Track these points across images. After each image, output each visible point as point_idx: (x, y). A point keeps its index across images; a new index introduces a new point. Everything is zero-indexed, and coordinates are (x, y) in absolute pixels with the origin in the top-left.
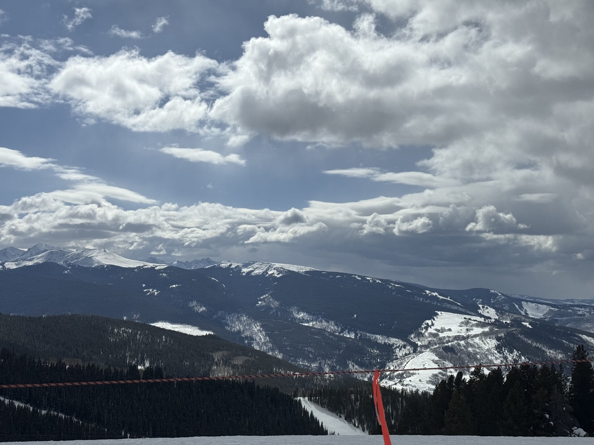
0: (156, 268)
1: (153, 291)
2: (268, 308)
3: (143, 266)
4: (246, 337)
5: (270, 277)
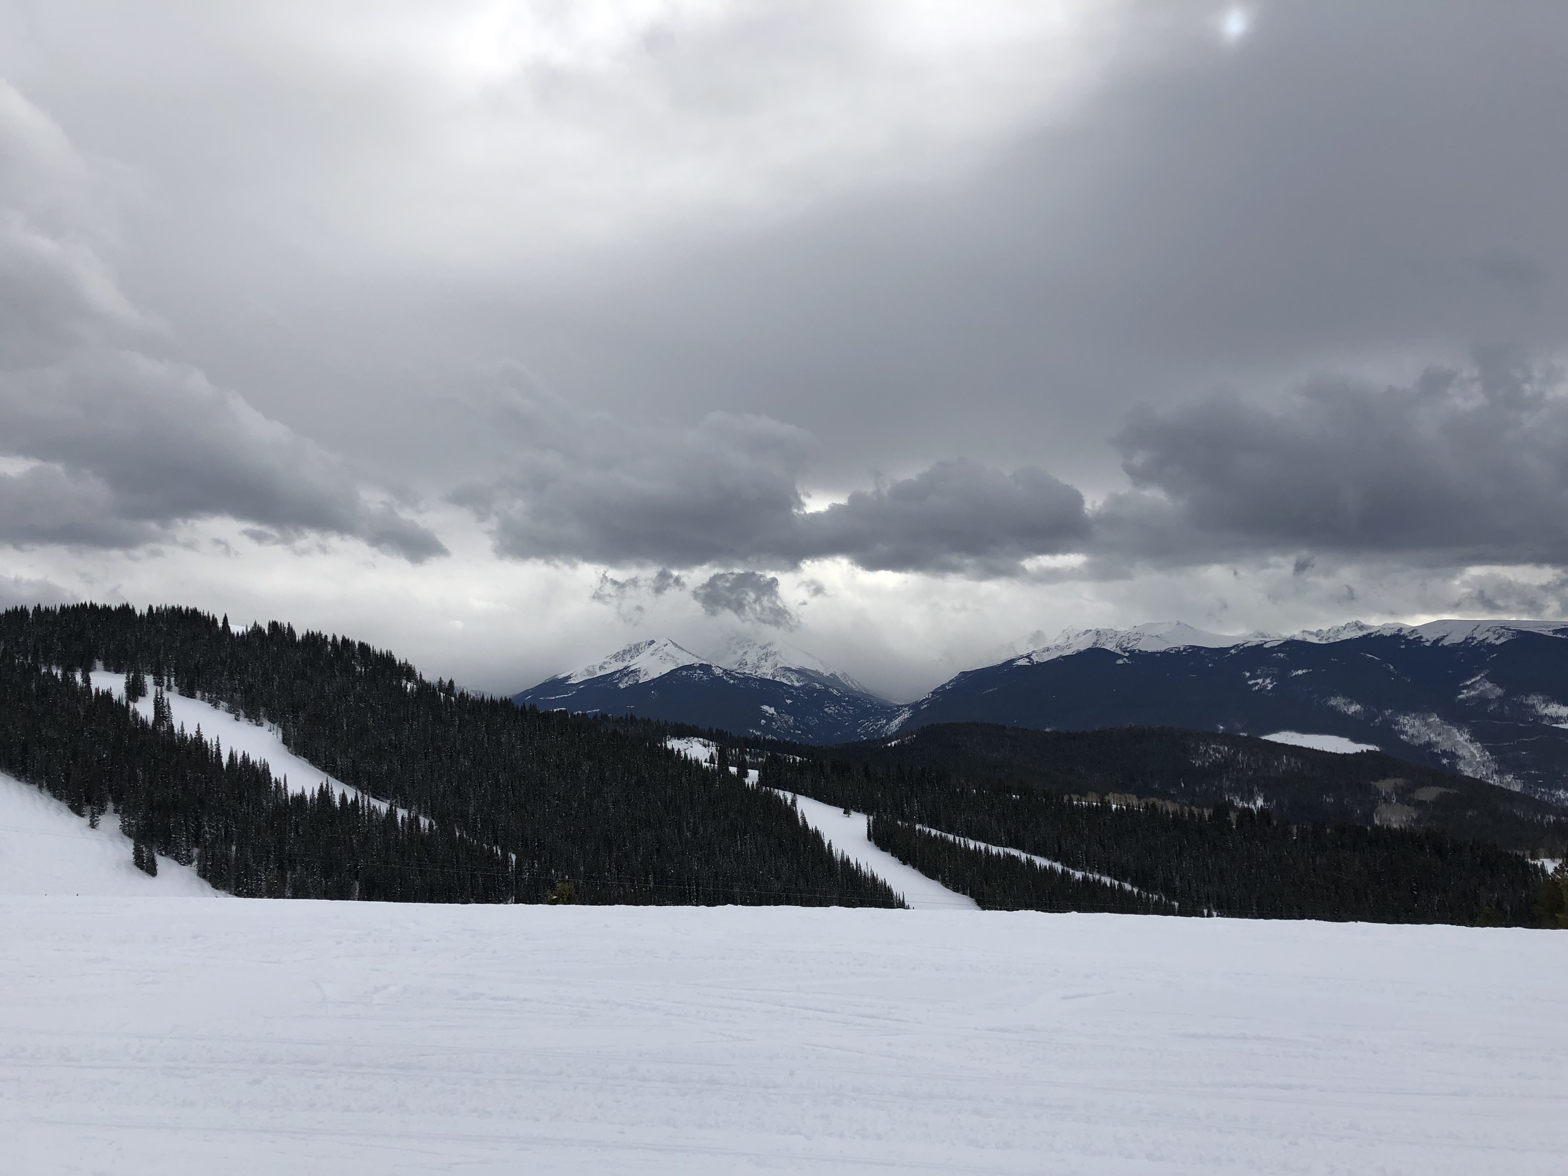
0: (1265, 646)
1: (1264, 682)
2: (1483, 700)
3: (1244, 644)
4: (1445, 754)
5: (1481, 646)
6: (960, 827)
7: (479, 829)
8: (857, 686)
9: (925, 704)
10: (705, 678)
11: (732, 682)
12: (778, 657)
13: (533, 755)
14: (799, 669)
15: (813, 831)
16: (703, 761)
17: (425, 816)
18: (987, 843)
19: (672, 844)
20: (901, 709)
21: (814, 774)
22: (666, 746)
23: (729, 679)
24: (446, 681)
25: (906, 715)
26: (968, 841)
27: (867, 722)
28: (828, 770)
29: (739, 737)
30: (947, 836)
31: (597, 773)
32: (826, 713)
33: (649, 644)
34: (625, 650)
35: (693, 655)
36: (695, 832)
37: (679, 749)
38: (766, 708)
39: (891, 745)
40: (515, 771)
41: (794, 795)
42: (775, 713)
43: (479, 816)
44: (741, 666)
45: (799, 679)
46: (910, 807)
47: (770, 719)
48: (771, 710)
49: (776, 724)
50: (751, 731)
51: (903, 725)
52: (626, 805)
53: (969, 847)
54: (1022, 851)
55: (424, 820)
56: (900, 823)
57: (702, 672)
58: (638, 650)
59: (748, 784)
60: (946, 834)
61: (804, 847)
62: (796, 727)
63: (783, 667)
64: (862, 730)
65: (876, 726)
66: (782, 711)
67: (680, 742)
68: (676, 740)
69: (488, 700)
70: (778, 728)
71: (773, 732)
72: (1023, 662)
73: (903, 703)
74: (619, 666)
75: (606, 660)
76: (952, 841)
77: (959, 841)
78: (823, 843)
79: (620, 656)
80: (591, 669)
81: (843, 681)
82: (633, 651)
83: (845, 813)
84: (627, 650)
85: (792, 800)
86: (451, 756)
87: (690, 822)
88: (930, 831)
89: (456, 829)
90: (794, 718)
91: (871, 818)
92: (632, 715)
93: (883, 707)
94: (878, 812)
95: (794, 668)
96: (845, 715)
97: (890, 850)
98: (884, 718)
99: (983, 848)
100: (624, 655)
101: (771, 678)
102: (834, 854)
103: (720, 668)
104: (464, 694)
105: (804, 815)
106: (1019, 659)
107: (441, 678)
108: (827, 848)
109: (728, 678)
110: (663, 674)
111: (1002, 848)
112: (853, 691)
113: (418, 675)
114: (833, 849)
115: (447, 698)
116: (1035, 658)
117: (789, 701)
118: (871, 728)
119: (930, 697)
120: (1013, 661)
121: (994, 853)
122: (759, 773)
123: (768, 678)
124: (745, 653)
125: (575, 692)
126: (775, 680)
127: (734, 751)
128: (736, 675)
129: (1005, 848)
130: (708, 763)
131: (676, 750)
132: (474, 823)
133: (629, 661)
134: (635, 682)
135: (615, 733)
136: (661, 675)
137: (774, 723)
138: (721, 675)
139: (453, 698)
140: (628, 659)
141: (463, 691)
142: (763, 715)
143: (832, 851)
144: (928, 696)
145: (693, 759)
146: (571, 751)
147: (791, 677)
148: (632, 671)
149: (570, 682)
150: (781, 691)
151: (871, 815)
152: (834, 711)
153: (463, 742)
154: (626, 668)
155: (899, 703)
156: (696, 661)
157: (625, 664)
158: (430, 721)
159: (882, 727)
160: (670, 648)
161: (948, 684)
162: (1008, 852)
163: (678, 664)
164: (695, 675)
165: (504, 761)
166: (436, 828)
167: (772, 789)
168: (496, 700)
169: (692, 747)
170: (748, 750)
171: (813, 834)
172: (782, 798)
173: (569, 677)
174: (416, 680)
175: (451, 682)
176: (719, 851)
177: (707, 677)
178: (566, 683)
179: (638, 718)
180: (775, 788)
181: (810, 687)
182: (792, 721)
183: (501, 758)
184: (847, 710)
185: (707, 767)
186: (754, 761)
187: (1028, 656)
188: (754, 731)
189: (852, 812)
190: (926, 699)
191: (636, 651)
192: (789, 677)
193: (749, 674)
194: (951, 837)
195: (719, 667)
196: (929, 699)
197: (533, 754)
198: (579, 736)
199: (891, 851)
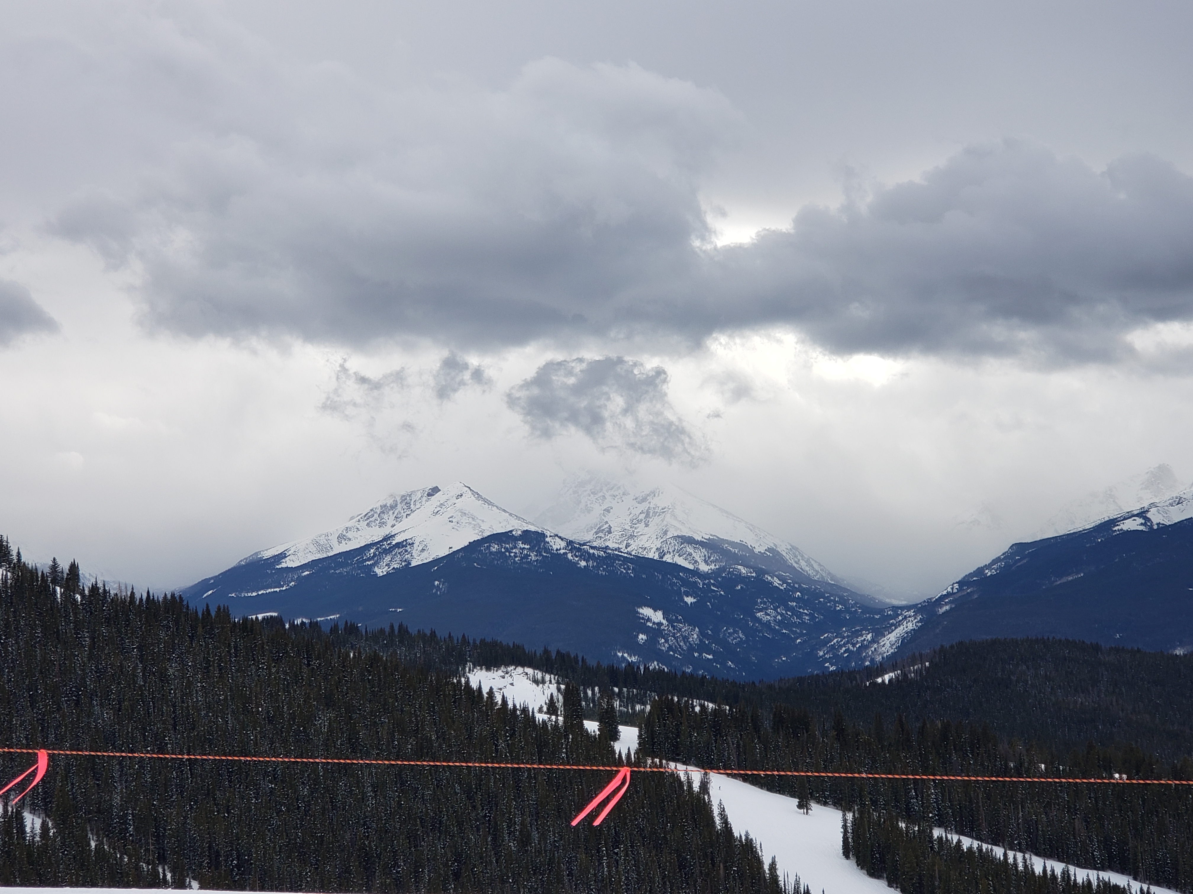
6: (1015, 832)
7: (131, 835)
8: (817, 572)
9: (946, 604)
10: (533, 556)
11: (583, 563)
12: (668, 518)
13: (226, 699)
14: (709, 539)
15: (741, 841)
16: (536, 711)
17: (33, 811)
18: (1068, 863)
19: (482, 863)
20: (901, 614)
21: (741, 735)
22: (467, 682)
23: (577, 559)
24: (64, 566)
25: (910, 625)
26: (1030, 859)
27: (836, 637)
28: (767, 724)
29: (599, 665)
30: (991, 850)
31: (342, 733)
32: (759, 620)
33: (429, 495)
34: (385, 506)
35: (511, 514)
36: (525, 841)
37: (491, 689)
38: (646, 612)
39: (883, 681)
40: (193, 729)
41: (706, 774)
42: (664, 622)
43: (130, 812)
44: (600, 534)
45: (709, 558)
46: (922, 797)
47: (656, 632)
48: (657, 617)
49: (667, 641)
50: (620, 654)
51: (905, 642)
52: (396, 791)
53: (1033, 870)
54: (1131, 877)
55: (33, 819)
56: (904, 825)
57: (528, 547)
58: (408, 504)
59: (620, 752)
60: (990, 847)
61: (726, 868)
62: (702, 648)
63: (678, 537)
64: (827, 653)
65: (854, 645)
66: (677, 617)
67: (491, 674)
68: (484, 671)
69: (141, 599)
70: (670, 648)
71: (661, 656)
72: (1132, 525)
73: (904, 603)
74: (375, 534)
75: (350, 524)
76: (1002, 858)
77: (1015, 858)
78: (760, 863)
79: (376, 516)
80: (323, 540)
81: (792, 562)
82: (399, 506)
83: (800, 806)
84: (388, 505)
85: (701, 782)
86: (77, 703)
87: (515, 823)
88: (959, 841)
89: (90, 836)
90: (700, 631)
91: (850, 816)
92: (401, 626)
93: (867, 609)
94: (863, 805)
95: (698, 538)
96: (795, 624)
97: (885, 876)
98: (868, 630)
99: (1058, 871)
100: (382, 515)
101: (656, 557)
102: (782, 883)
103: (562, 539)
104: (98, 588)
105: (724, 810)
106: (1125, 519)
107: (54, 559)
108: (767, 871)
109: (577, 557)
110: (454, 549)
111: (1095, 872)
112: (808, 579)
113: (14, 553)
114: (778, 873)
115: (68, 596)
116: (1156, 518)
117: (689, 600)
118: (844, 649)
119: (955, 591)
120: (1113, 522)
121: (1079, 880)
122: (640, 731)
123: (651, 556)
124: (608, 510)
125: (293, 583)
126: (664, 559)
127: (590, 693)
128: (591, 551)
129: (1100, 872)
130: (546, 713)
131: (485, 690)
132: (122, 824)
133: (393, 526)
134: (403, 564)
135: (374, 659)
136: (451, 551)
137: (663, 640)
138: (562, 551)
139: (78, 597)
140: (390, 522)
141: (96, 584)
142: (642, 625)
143: (777, 876)
144: (952, 589)
145: (518, 707)
146: (295, 691)
147: (694, 555)
148: (398, 545)
149: (284, 565)
150: (675, 580)
151: (850, 810)
152: (775, 617)
153: (98, 677)
154: (387, 538)
155: (896, 602)
156: (517, 526)
157: (386, 531)
158: (38, 637)
159: (864, 647)
160: (468, 502)
161: (988, 567)
162: (1107, 880)
163: (482, 532)
164: (514, 551)
165: (174, 712)
166: (54, 833)
167: (664, 762)
168: (156, 599)
169: (512, 684)
170: (616, 690)
171: (742, 845)
172: (682, 779)
173: (282, 556)
174: (10, 562)
175: (74, 568)
176: (568, 875)
177: (537, 556)
178: (277, 567)
179: (413, 630)
180: (669, 760)
181: (729, 572)
182: (695, 636)
183: (168, 706)
184: (800, 616)
185: (544, 721)
186: (628, 711)
187: (1142, 514)
188: (626, 655)
189: (812, 805)
190: (948, 595)
191: (405, 507)
192: (690, 554)
193: (616, 550)
194: (999, 852)
195: (560, 537)
196: (953, 594)
197: (226, 697)
198: (309, 665)
199: (887, 878)
